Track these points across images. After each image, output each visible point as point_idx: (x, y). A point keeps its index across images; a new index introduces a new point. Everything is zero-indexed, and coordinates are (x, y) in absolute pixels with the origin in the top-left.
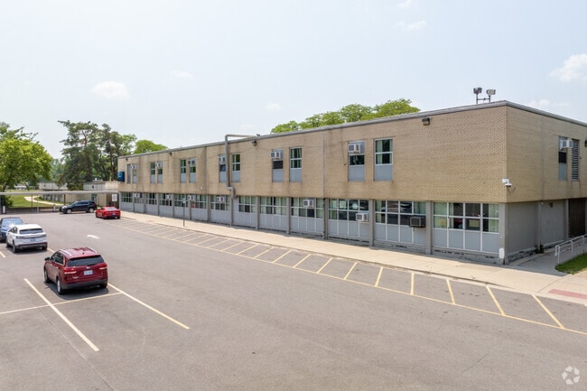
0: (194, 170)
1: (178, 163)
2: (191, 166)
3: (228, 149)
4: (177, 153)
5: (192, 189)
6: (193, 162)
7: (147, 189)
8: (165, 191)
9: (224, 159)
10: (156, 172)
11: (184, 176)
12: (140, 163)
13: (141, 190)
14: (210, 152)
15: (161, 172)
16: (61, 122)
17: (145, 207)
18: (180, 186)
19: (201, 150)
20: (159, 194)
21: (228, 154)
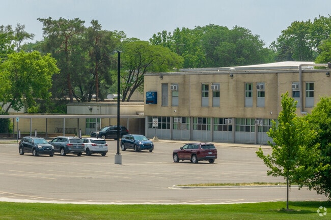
0: (262, 94)
1: (242, 86)
2: (259, 90)
3: (302, 77)
4: (240, 76)
5: (260, 113)
6: (262, 87)
7: (195, 113)
8: (223, 115)
9: (297, 86)
10: (210, 94)
11: (249, 100)
12: (185, 83)
13: (185, 113)
14: (282, 78)
15: (217, 94)
16: (42, 20)
17: (191, 133)
18: (244, 110)
19: (272, 76)
20: (214, 118)
21: (302, 82)
